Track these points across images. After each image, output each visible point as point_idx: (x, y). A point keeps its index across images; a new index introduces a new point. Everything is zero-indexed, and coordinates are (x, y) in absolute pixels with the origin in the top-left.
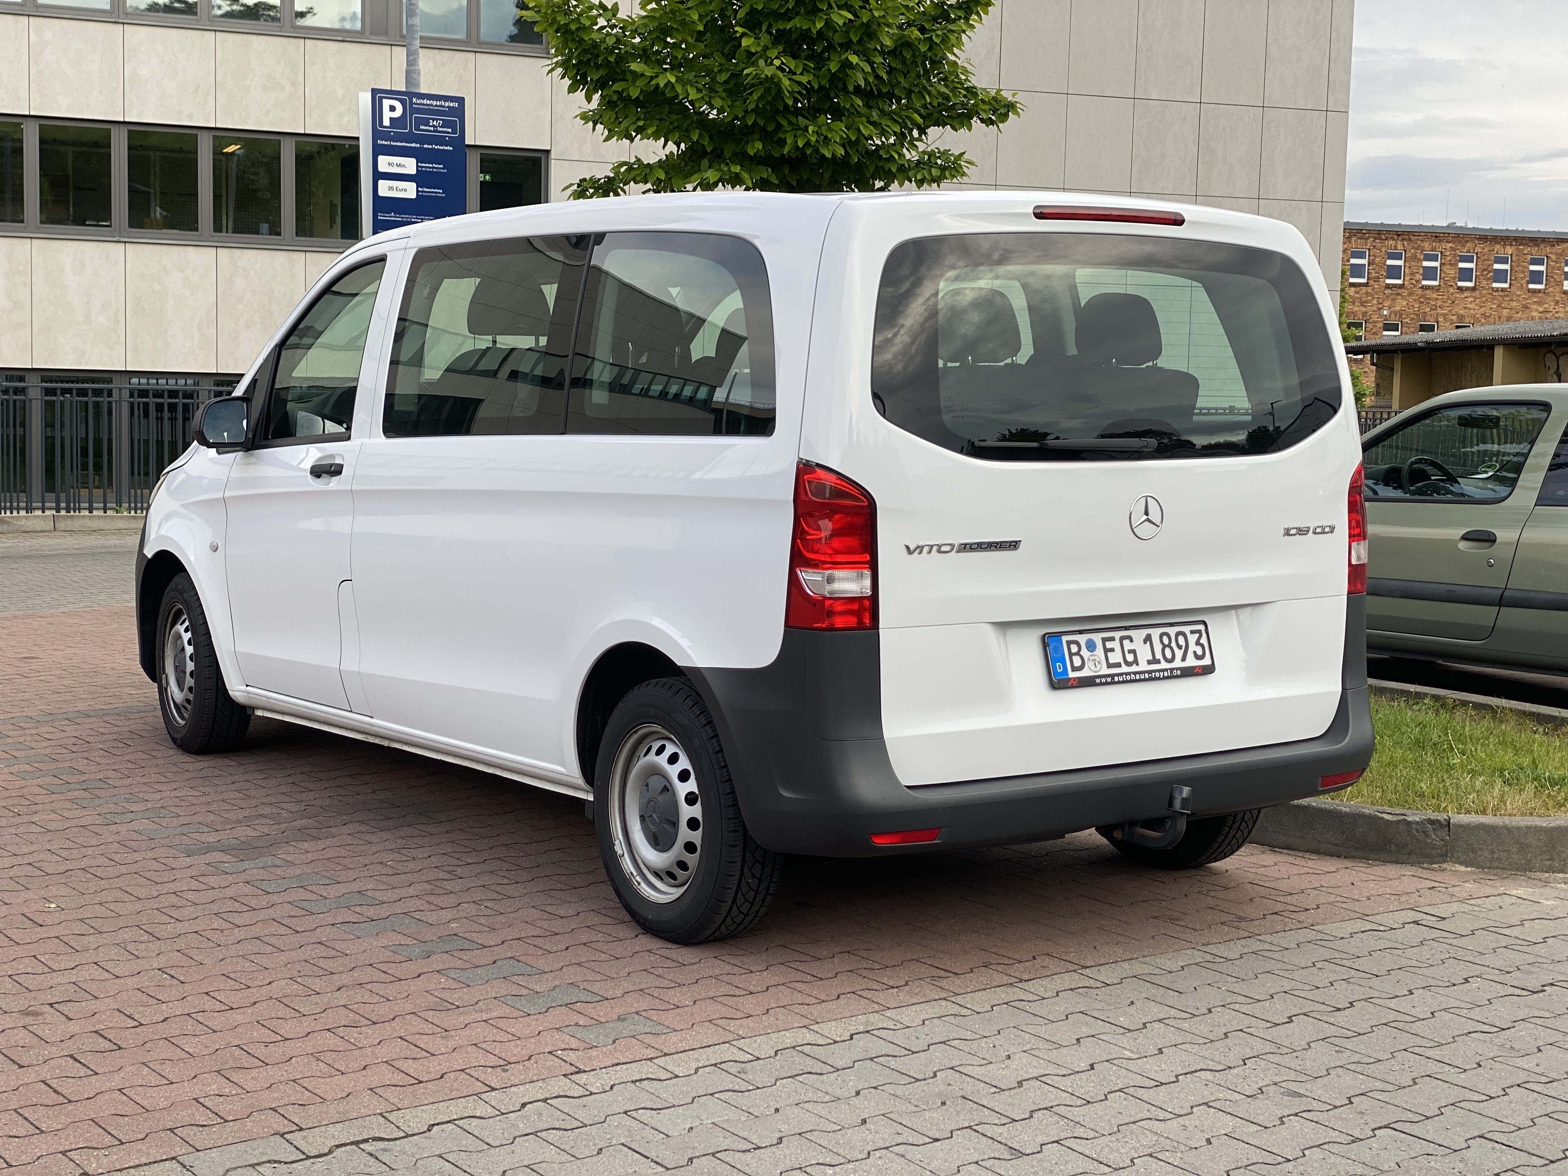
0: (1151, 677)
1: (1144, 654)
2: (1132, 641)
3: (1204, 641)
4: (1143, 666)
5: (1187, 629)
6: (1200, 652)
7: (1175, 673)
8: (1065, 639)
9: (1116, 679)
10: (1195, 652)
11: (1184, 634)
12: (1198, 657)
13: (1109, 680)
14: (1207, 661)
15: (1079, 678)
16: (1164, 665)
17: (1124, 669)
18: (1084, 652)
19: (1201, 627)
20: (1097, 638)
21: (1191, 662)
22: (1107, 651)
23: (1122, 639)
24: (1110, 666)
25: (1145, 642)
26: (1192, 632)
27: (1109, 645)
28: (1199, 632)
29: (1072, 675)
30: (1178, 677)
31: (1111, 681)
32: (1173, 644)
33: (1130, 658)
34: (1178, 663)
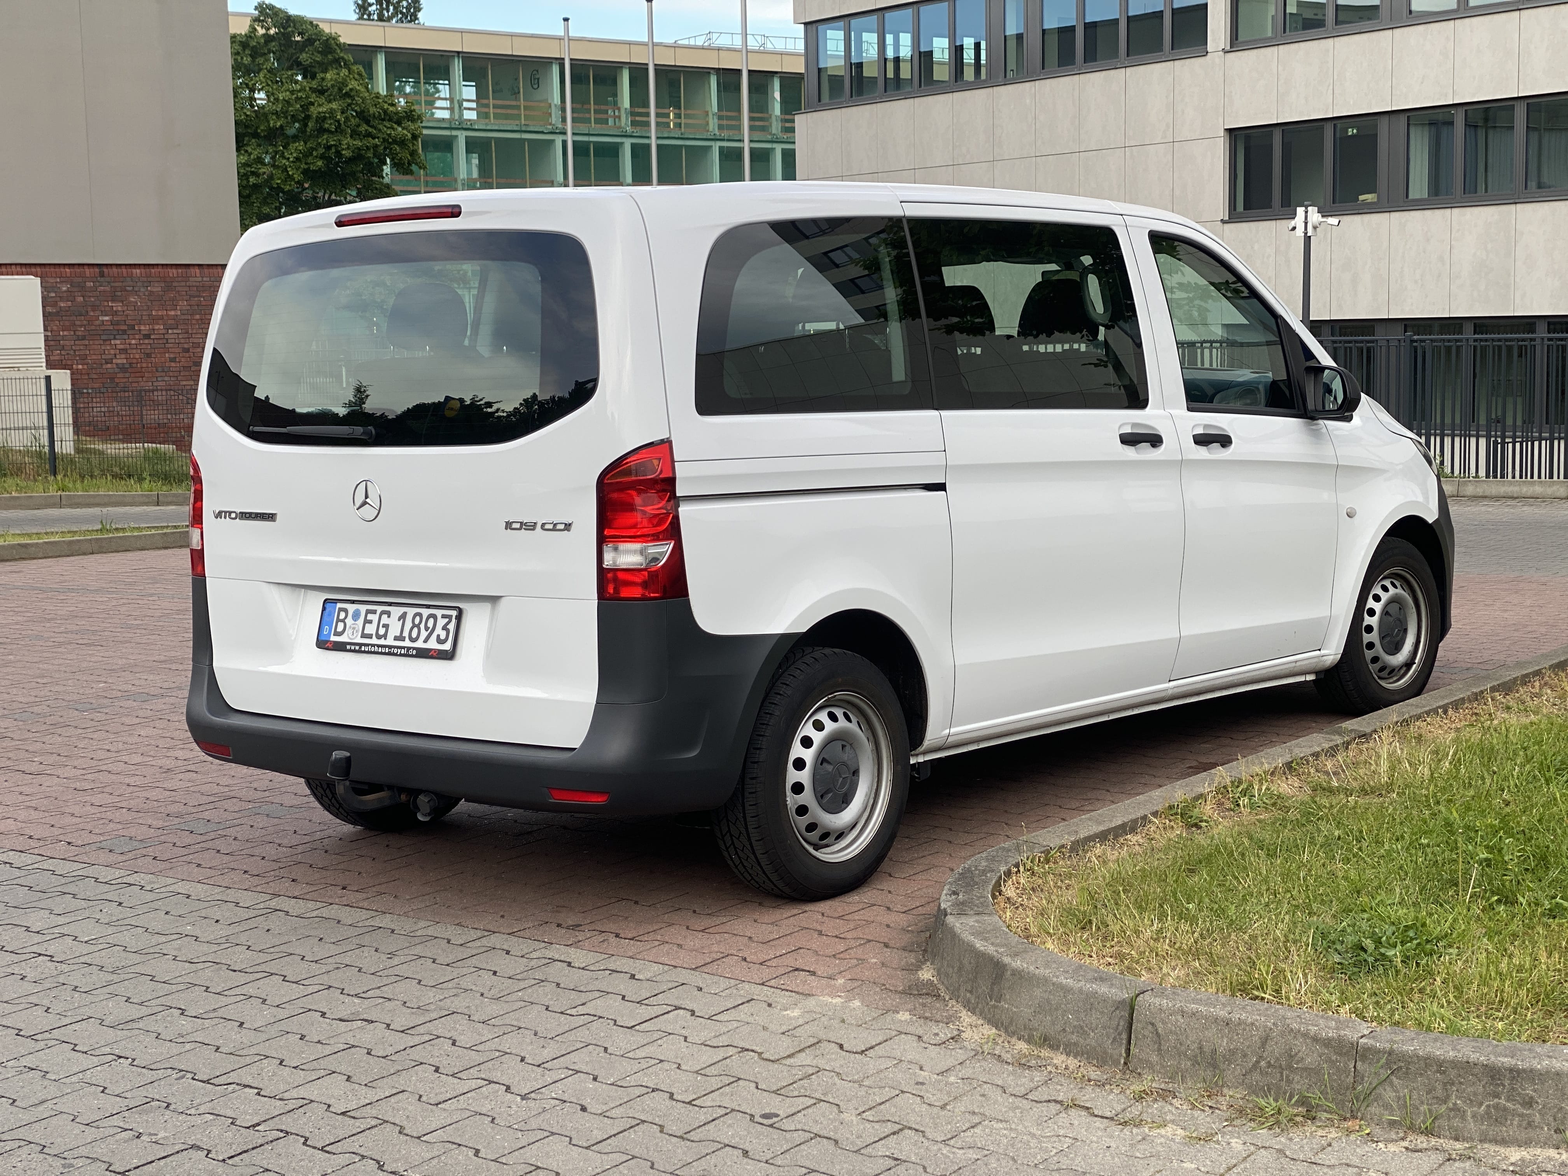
0: (389, 652)
1: (395, 631)
2: (389, 617)
3: (452, 627)
4: (390, 641)
5: (439, 613)
6: (443, 637)
7: (411, 652)
8: (339, 605)
9: (363, 649)
10: (438, 636)
11: (434, 617)
12: (440, 641)
13: (357, 648)
14: (447, 646)
15: (336, 643)
16: (407, 643)
17: (374, 641)
18: (349, 621)
19: (454, 613)
20: (363, 608)
21: (433, 644)
22: (367, 621)
23: (383, 613)
24: (364, 636)
25: (399, 620)
26: (444, 616)
27: (370, 617)
28: (450, 617)
29: (333, 638)
30: (412, 656)
31: (358, 649)
32: (422, 626)
33: (382, 631)
34: (420, 644)
